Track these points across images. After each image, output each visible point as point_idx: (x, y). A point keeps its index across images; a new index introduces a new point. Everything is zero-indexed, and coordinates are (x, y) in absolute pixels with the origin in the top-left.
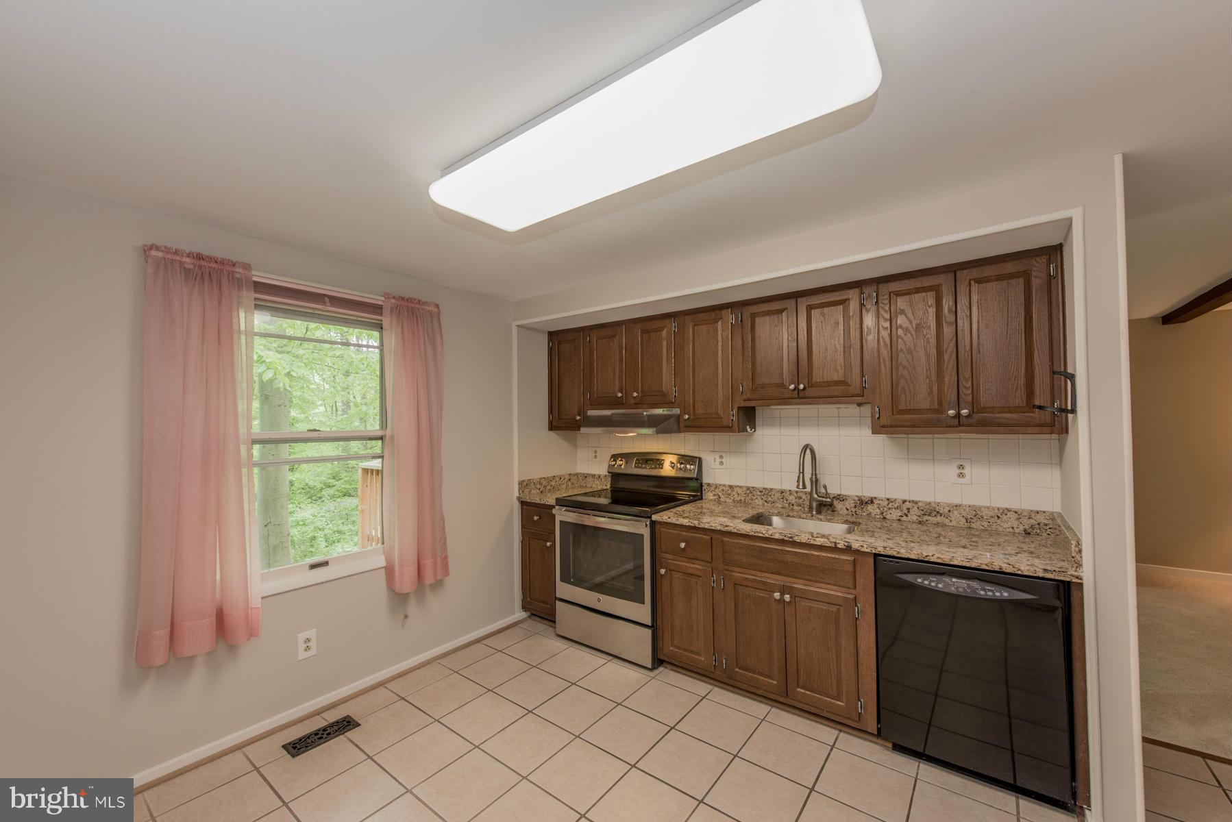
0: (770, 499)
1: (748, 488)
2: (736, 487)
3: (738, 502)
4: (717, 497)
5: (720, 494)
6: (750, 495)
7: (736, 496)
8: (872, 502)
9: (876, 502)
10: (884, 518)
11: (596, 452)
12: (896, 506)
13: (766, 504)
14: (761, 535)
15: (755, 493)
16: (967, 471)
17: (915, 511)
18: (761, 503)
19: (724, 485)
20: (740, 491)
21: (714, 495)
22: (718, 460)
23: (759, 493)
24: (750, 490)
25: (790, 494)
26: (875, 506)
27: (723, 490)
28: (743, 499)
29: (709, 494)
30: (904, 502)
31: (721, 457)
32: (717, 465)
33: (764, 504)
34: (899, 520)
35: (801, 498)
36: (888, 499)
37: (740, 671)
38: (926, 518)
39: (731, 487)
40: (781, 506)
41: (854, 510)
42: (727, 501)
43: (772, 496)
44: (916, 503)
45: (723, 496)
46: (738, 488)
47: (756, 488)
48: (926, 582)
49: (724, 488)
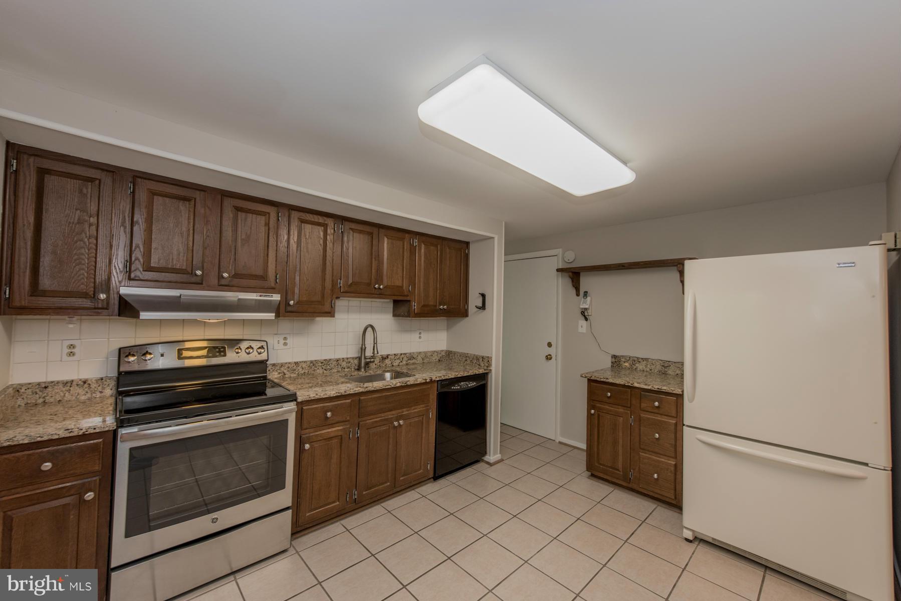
0: (328, 367)
1: (311, 362)
2: (300, 362)
3: (302, 374)
4: (283, 374)
5: (285, 371)
6: (313, 367)
7: (301, 370)
8: (388, 357)
9: (389, 357)
10: (393, 366)
11: (72, 346)
12: (398, 357)
13: (325, 371)
14: (389, 387)
15: (317, 365)
16: (422, 335)
17: (405, 359)
18: (321, 372)
19: (289, 363)
20: (304, 366)
21: (279, 373)
22: (282, 341)
23: (320, 364)
24: (313, 363)
25: (343, 361)
26: (389, 359)
27: (289, 367)
28: (306, 371)
29: (274, 373)
30: (401, 354)
31: (285, 338)
32: (281, 346)
33: (323, 372)
34: (399, 365)
35: (350, 362)
36: (395, 354)
37: (366, 492)
38: (409, 361)
39: (296, 363)
40: (336, 371)
41: (379, 364)
42: (292, 376)
43: (330, 365)
44: (405, 354)
45: (288, 373)
46: (303, 363)
47: (318, 361)
48: (455, 388)
49: (289, 365)
